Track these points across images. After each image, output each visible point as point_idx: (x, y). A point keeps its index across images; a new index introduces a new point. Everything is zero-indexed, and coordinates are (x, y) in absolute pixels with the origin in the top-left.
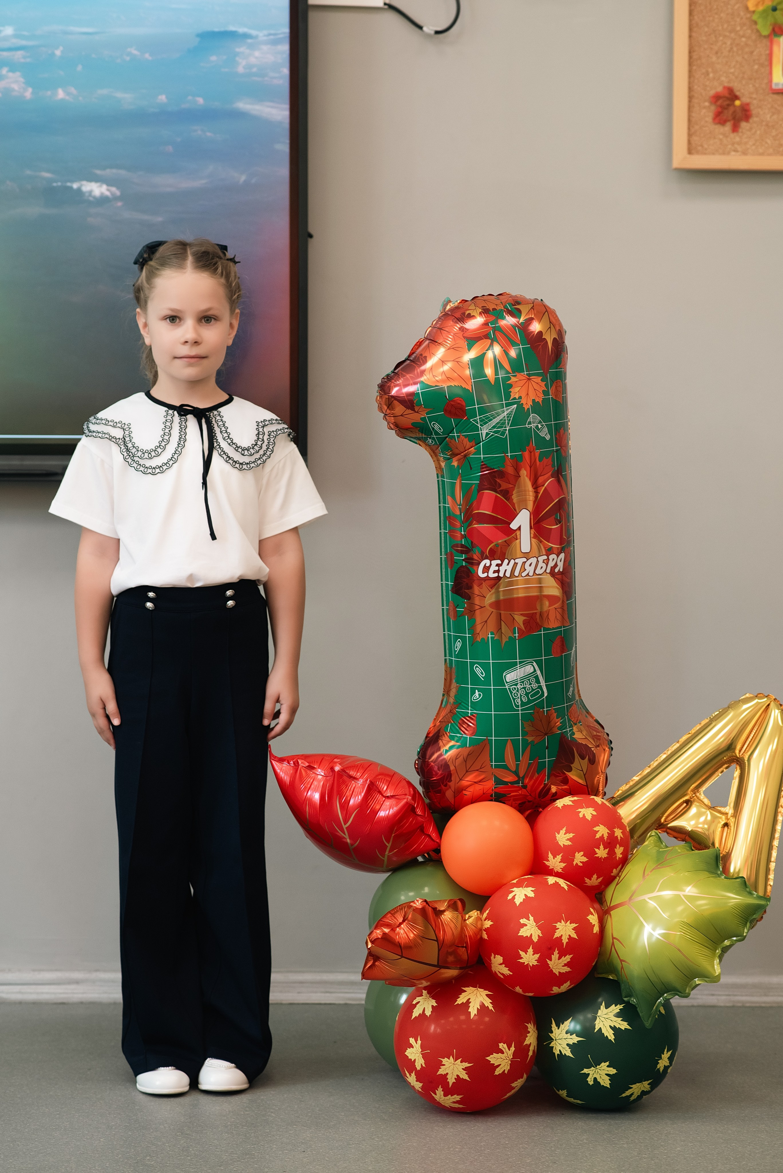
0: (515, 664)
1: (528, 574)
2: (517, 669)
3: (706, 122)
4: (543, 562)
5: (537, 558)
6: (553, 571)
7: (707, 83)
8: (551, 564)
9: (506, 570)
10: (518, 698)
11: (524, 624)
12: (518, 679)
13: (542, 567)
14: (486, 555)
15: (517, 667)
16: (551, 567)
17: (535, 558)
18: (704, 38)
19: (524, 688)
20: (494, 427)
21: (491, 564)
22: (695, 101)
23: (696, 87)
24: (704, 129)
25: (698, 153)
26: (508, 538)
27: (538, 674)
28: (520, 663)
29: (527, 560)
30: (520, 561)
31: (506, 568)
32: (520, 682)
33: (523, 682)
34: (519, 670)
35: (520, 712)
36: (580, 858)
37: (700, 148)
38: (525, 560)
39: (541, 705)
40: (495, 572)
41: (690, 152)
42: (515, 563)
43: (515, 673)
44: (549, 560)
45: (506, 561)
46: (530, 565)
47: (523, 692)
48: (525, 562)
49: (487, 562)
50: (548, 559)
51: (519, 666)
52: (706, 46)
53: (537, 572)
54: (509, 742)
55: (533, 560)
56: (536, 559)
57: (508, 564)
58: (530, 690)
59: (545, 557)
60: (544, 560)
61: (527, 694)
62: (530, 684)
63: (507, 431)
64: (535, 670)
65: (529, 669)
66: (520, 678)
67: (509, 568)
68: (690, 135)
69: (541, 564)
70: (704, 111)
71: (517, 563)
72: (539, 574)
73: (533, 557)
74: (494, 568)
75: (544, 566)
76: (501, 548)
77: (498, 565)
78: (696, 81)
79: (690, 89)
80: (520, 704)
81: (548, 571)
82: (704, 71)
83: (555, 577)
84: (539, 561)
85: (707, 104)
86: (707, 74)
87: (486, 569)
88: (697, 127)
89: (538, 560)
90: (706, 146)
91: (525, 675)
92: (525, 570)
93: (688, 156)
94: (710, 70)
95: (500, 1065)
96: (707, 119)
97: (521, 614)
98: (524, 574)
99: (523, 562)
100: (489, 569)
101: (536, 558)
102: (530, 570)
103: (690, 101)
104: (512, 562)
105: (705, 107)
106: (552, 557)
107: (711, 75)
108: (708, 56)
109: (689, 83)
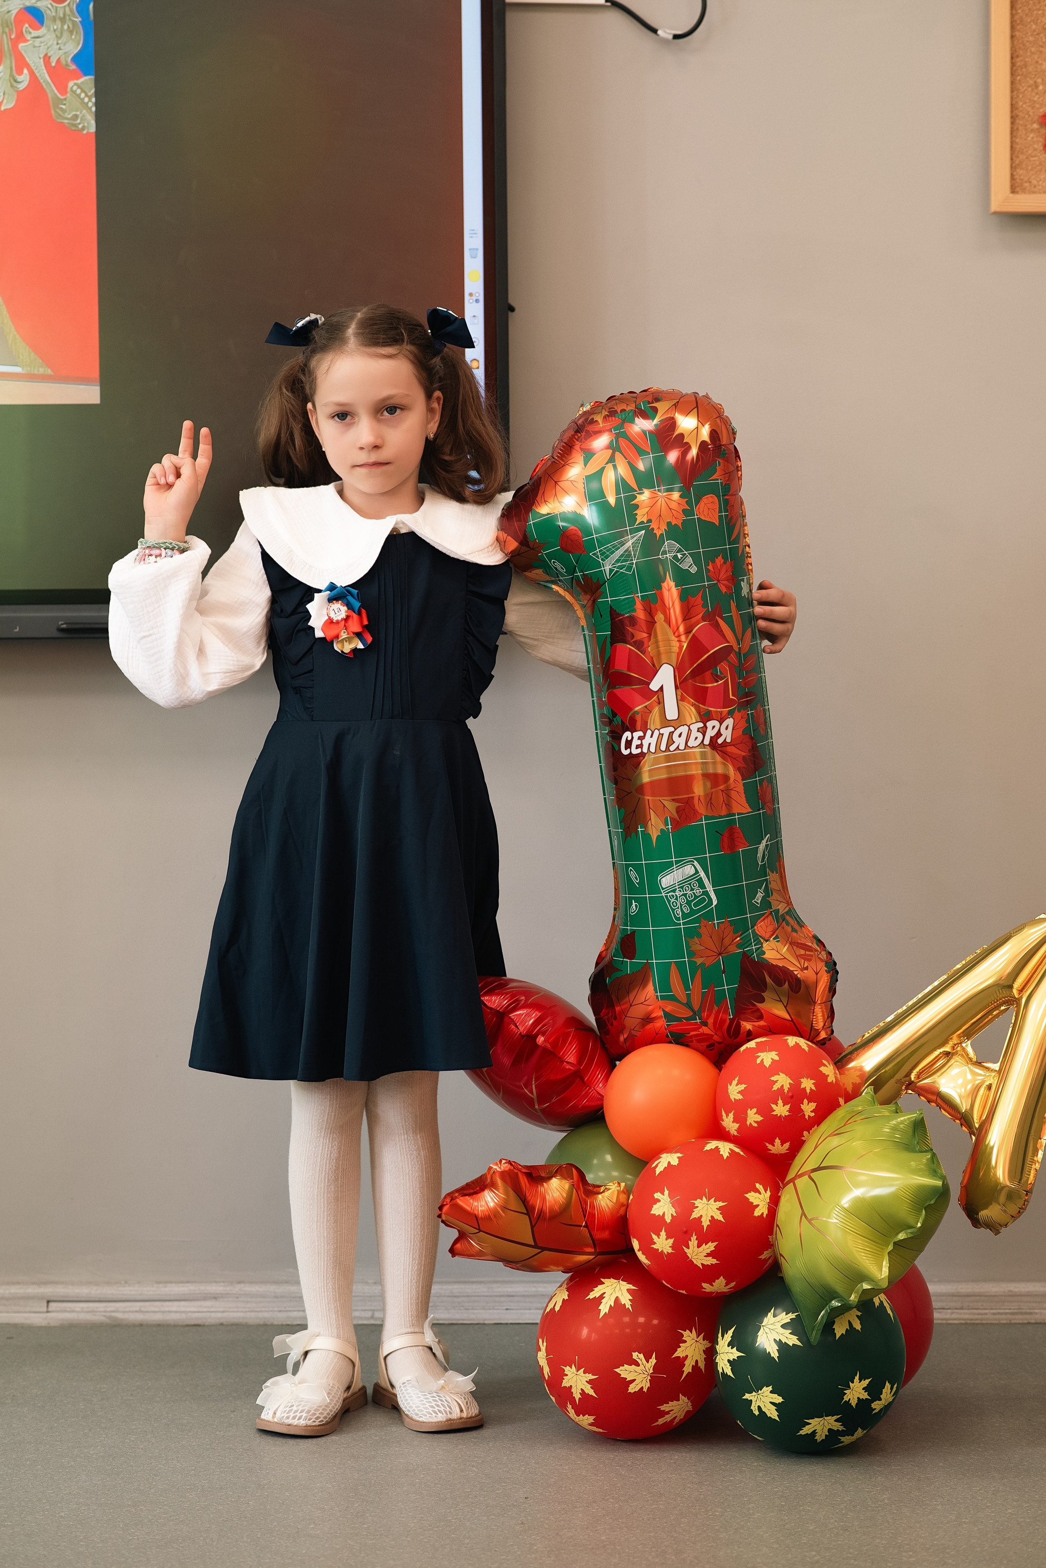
0: (670, 865)
1: (678, 747)
2: (674, 871)
3: (1035, 150)
4: (698, 731)
5: (689, 726)
6: (714, 743)
7: (1036, 99)
8: (710, 733)
9: (650, 744)
10: (678, 908)
11: (677, 812)
12: (676, 883)
13: (696, 738)
14: (627, 725)
15: (674, 868)
16: (711, 737)
17: (685, 726)
18: (1031, 39)
19: (685, 895)
20: (618, 561)
21: (632, 738)
22: (1019, 122)
23: (1021, 104)
24: (1032, 159)
25: (1024, 191)
26: (649, 702)
27: (702, 876)
28: (677, 862)
29: (675, 729)
30: (666, 731)
31: (650, 741)
32: (678, 888)
33: (682, 887)
34: (676, 872)
35: (682, 927)
36: (753, 1117)
37: (1027, 184)
38: (672, 729)
39: (709, 916)
40: (637, 747)
41: (1013, 190)
42: (660, 734)
43: (671, 876)
44: (707, 728)
45: (649, 732)
46: (680, 736)
47: (683, 901)
48: (673, 732)
49: (627, 735)
50: (705, 727)
51: (676, 867)
52: (1033, 50)
53: (690, 744)
54: (673, 965)
55: (684, 730)
56: (688, 728)
57: (652, 736)
58: (692, 897)
59: (701, 725)
60: (698, 728)
61: (689, 903)
62: (692, 890)
63: (634, 565)
64: (697, 872)
65: (689, 870)
66: (678, 883)
67: (653, 741)
68: (1013, 168)
69: (695, 733)
70: (1032, 135)
71: (663, 734)
72: (693, 747)
73: (683, 725)
74: (636, 742)
75: (700, 736)
76: (642, 715)
77: (640, 738)
78: (1021, 96)
79: (1013, 107)
80: (680, 915)
81: (707, 742)
82: (1031, 82)
83: (718, 750)
84: (691, 730)
85: (1035, 126)
86: (1037, 87)
87: (629, 744)
88: (1022, 157)
89: (689, 729)
90: (1034, 182)
91: (684, 878)
92: (674, 742)
93: (1011, 195)
94: (1039, 80)
95: (634, 1380)
96: (1036, 146)
97: (673, 800)
98: (672, 748)
99: (670, 733)
100: (631, 743)
101: (687, 726)
102: (679, 742)
103: (1012, 123)
104: (656, 733)
105: (1032, 130)
106: (710, 724)
107: (1041, 87)
108: (1037, 62)
109: (1012, 98)
